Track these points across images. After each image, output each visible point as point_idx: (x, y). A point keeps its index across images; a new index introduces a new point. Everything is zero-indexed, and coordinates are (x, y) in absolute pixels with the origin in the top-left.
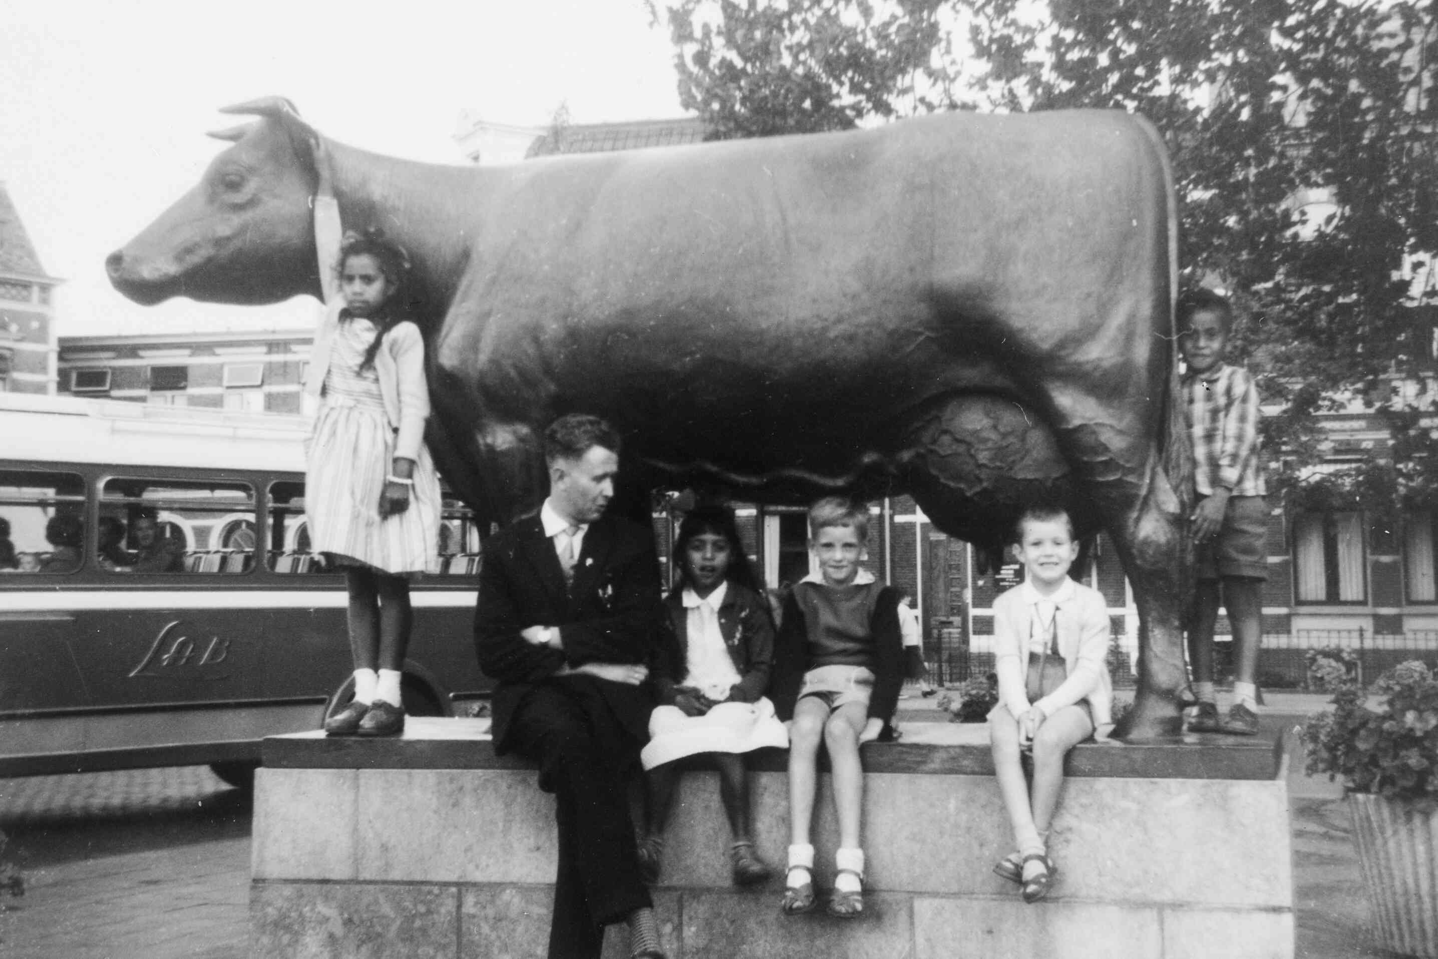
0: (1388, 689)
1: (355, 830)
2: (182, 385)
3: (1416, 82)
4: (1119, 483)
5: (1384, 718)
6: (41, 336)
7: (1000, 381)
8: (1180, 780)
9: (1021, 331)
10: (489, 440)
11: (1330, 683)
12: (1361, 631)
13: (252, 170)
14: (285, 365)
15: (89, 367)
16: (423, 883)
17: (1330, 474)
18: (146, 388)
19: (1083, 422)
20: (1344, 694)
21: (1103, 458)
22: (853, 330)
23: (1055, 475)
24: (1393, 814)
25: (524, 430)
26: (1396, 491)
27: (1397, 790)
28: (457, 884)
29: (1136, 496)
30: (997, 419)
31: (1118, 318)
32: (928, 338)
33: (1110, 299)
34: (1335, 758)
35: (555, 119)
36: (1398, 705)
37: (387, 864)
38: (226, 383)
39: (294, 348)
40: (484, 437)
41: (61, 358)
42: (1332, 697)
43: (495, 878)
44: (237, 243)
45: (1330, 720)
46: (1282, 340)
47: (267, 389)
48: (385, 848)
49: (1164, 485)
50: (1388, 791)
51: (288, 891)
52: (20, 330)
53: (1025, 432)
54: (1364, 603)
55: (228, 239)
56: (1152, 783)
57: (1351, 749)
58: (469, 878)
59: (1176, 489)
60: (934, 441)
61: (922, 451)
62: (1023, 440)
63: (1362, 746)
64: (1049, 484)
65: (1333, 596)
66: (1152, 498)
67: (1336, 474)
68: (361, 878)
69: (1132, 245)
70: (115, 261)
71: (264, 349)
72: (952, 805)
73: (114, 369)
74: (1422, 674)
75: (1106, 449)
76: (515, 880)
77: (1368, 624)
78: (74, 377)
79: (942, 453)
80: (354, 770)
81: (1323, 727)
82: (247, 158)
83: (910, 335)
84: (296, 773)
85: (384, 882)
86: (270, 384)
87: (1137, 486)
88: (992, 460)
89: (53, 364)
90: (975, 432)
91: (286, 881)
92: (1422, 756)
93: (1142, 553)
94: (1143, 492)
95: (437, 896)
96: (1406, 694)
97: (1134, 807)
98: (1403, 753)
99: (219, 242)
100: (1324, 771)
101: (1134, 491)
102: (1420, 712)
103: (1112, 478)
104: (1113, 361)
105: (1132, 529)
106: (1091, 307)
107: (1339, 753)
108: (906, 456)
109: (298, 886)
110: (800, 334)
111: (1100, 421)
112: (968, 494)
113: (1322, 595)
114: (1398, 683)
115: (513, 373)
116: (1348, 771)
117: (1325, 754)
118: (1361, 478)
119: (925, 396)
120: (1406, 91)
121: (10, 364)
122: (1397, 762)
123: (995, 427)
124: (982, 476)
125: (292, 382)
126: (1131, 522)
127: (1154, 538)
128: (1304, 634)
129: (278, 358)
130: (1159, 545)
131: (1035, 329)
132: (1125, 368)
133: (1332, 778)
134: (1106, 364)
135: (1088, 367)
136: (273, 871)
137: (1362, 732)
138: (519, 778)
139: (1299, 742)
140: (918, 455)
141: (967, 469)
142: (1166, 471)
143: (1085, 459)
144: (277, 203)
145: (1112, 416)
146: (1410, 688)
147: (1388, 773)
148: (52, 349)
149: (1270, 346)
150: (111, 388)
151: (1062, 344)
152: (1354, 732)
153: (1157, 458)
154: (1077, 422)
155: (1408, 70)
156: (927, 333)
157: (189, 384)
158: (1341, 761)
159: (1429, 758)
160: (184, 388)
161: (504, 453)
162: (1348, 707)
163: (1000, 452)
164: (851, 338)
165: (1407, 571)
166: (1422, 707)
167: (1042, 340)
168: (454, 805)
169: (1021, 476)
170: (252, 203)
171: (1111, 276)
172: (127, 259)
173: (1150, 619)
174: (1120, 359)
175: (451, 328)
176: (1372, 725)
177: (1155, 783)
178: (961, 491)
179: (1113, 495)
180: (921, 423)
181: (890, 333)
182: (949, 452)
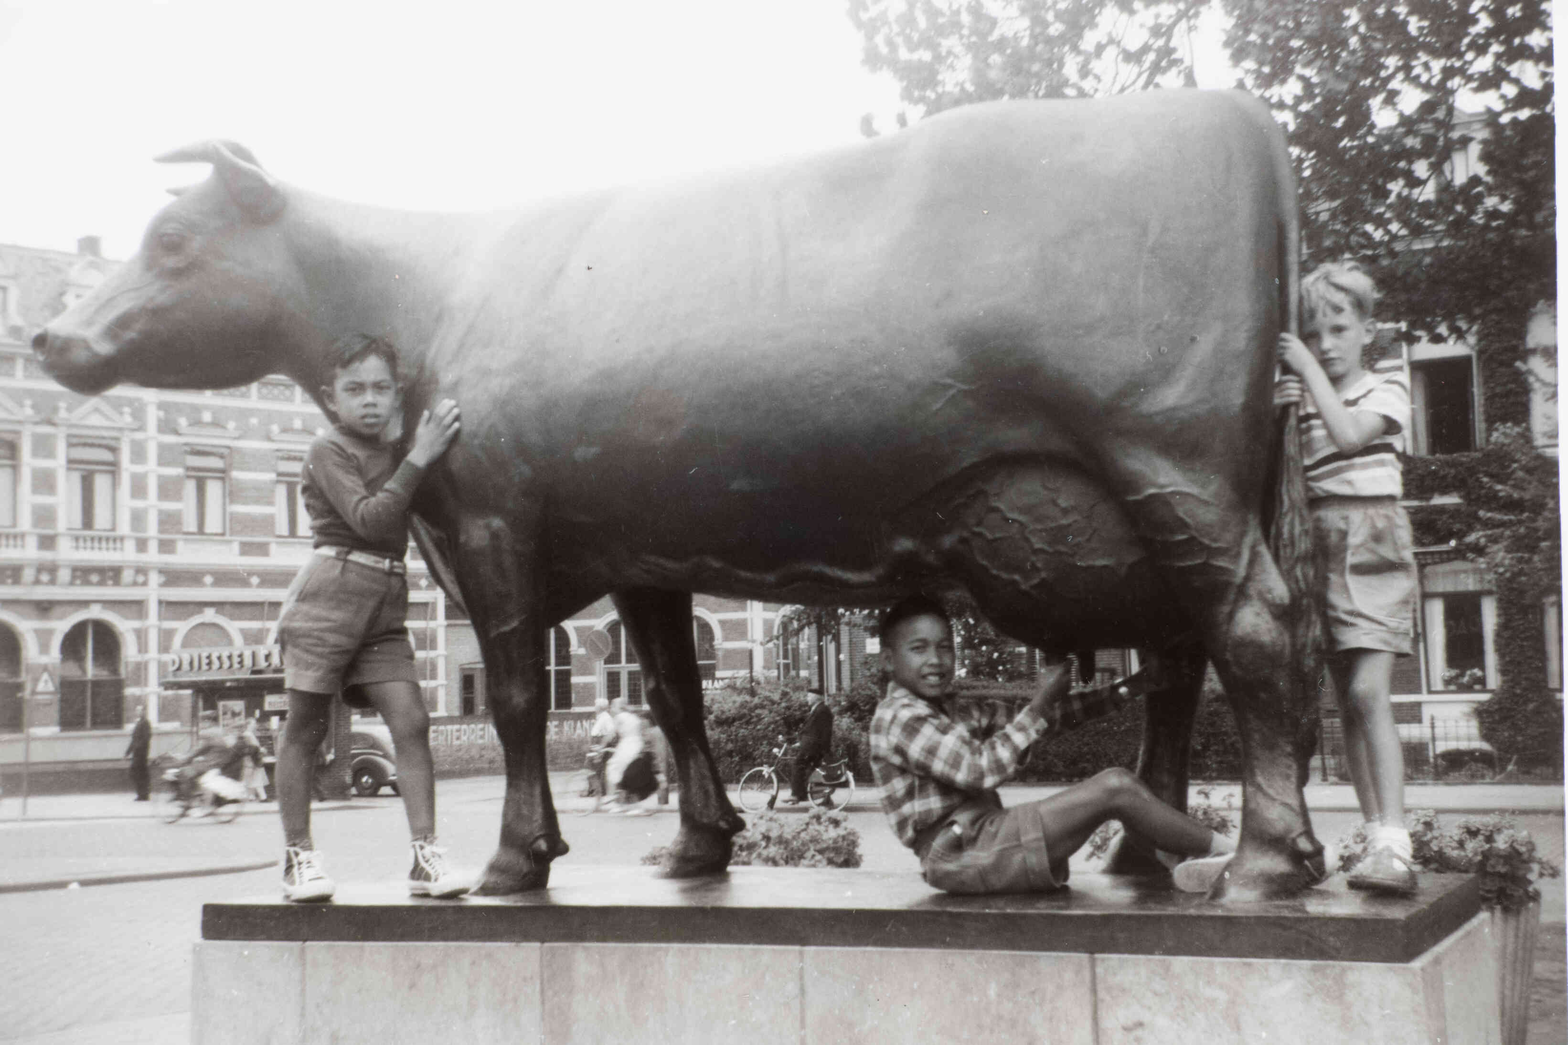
1: (302, 1016)
4: (1203, 569)
8: (1282, 961)
9: (1072, 376)
13: (193, 228)
19: (1157, 491)
21: (1181, 537)
23: (1131, 560)
29: (1229, 584)
30: (1056, 491)
32: (961, 392)
48: (334, 1037)
49: (1268, 569)
53: (1089, 507)
56: (1245, 964)
59: (1287, 574)
60: (980, 522)
61: (965, 534)
62: (1089, 516)
64: (1123, 571)
66: (1250, 583)
70: (40, 342)
72: (992, 991)
75: (1185, 525)
79: (988, 535)
80: (300, 943)
82: (187, 215)
83: (936, 388)
84: (237, 946)
87: (1230, 571)
88: (1049, 543)
90: (1028, 510)
93: (1238, 659)
94: (1239, 578)
97: (1222, 996)
101: (1225, 578)
103: (1193, 562)
104: (1194, 410)
105: (1221, 627)
106: (1162, 342)
108: (948, 541)
111: (1178, 489)
112: (1024, 587)
119: (963, 465)
123: (1052, 502)
124: (1040, 565)
126: (1220, 620)
127: (1256, 636)
130: (1261, 647)
131: (1090, 375)
132: (1211, 418)
134: (1184, 415)
135: (1159, 420)
140: (963, 541)
141: (1021, 555)
142: (1274, 551)
143: (1160, 538)
145: (1194, 482)
153: (1260, 534)
154: (1149, 491)
156: (960, 385)
161: (476, 553)
163: (1060, 532)
169: (1086, 563)
170: (194, 266)
172: (51, 341)
173: (1254, 744)
177: (1249, 965)
178: (1014, 582)
179: (1196, 584)
180: (962, 500)
181: (910, 387)
182: (998, 535)
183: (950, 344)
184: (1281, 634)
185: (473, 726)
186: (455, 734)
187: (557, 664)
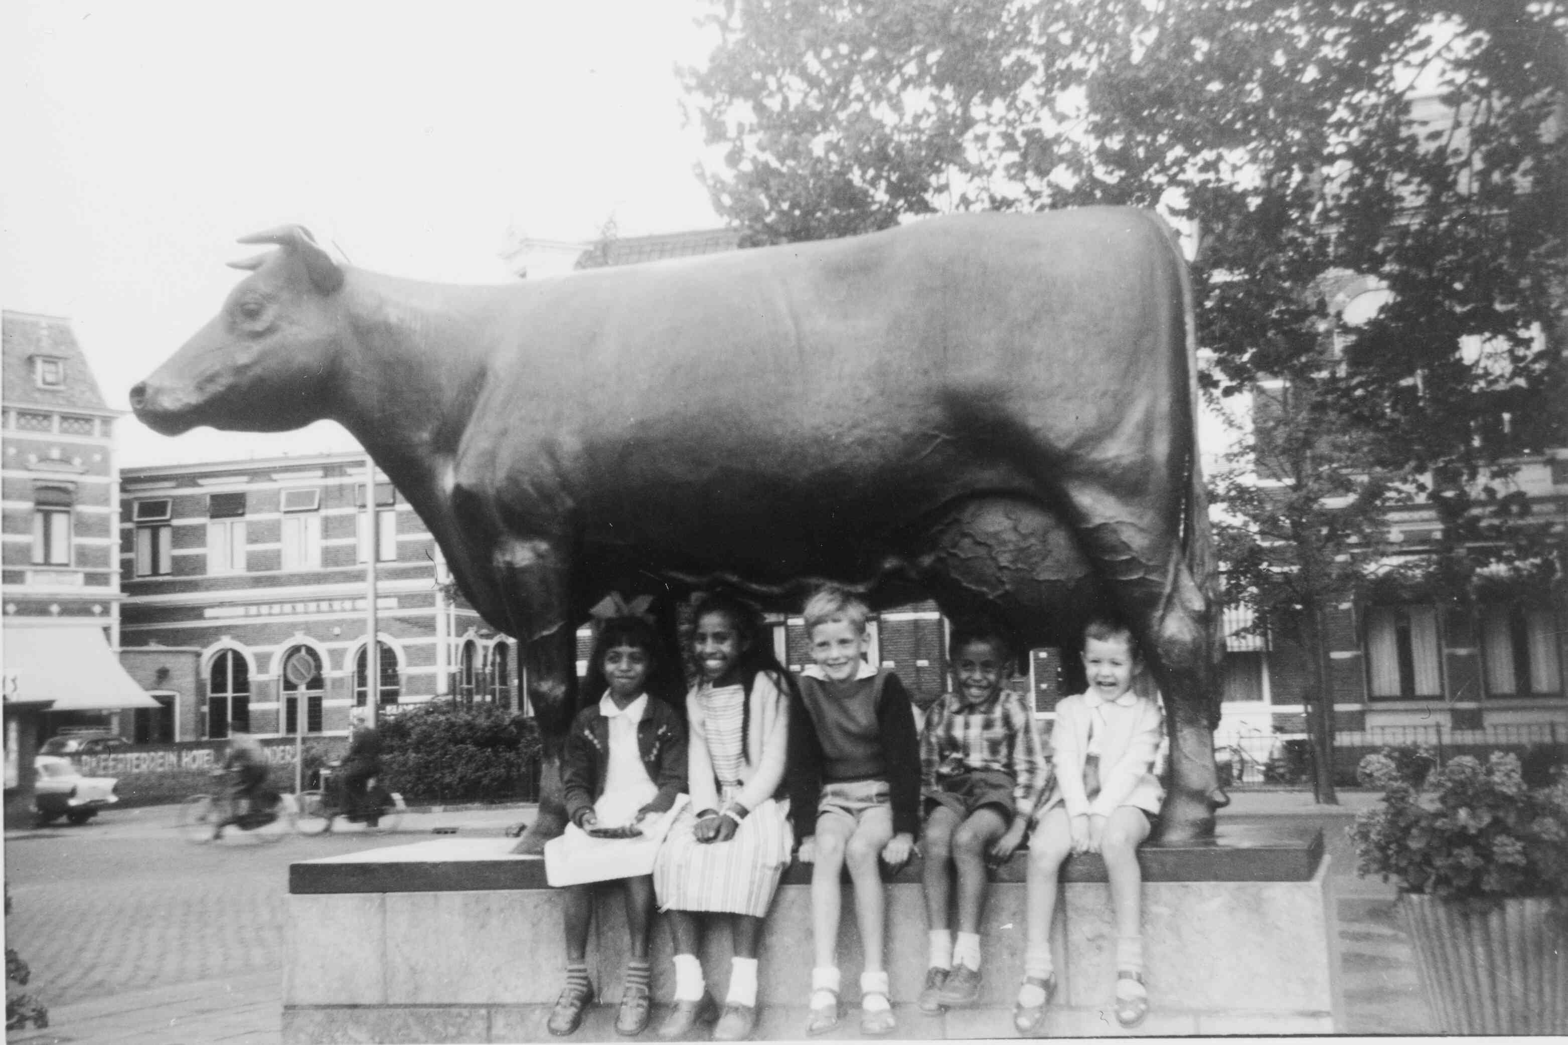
0: (1438, 786)
1: (384, 955)
2: (240, 512)
3: (1467, 163)
4: (1142, 582)
5: (1437, 815)
6: (103, 469)
7: (1018, 482)
8: (1213, 883)
9: (1037, 430)
10: (508, 558)
11: (1379, 779)
12: (1438, 727)
13: (270, 298)
14: (341, 488)
15: (151, 498)
16: (451, 1005)
17: (1400, 566)
18: (205, 516)
19: (1103, 521)
20: (1395, 792)
21: (1124, 557)
22: (867, 435)
23: (1079, 575)
24: (1449, 915)
25: (543, 546)
26: (1470, 582)
27: (1453, 890)
28: (488, 1006)
29: (1160, 595)
30: (1018, 521)
31: (1136, 415)
32: (945, 441)
33: (1128, 394)
34: (1387, 858)
35: (604, 233)
36: (1451, 802)
37: (416, 988)
38: (283, 508)
39: (350, 470)
40: (503, 555)
41: (123, 490)
42: (1383, 795)
43: (525, 999)
44: (258, 370)
45: (1381, 818)
46: (1344, 431)
47: (323, 512)
48: (413, 970)
49: (1187, 583)
50: (1443, 892)
51: (319, 1016)
52: (83, 464)
53: (1046, 533)
54: (1441, 698)
55: (247, 367)
57: (1403, 849)
58: (497, 1000)
59: (1200, 588)
60: (955, 545)
61: (943, 555)
62: (1044, 542)
63: (1414, 845)
64: (1072, 584)
65: (1408, 691)
66: (1175, 595)
67: (1405, 566)
68: (391, 1002)
69: (1146, 342)
70: (138, 392)
71: (320, 473)
73: (174, 498)
74: (1473, 769)
75: (1127, 547)
76: (544, 1000)
77: (1445, 720)
78: (136, 507)
79: (962, 555)
80: (380, 894)
81: (1374, 825)
82: (264, 287)
83: (927, 438)
84: (323, 898)
85: (415, 1006)
86: (327, 507)
87: (1161, 585)
88: (1014, 562)
89: (116, 496)
90: (996, 535)
91: (318, 1007)
92: (1477, 854)
93: (1167, 653)
94: (1168, 590)
95: (467, 1018)
96: (1459, 790)
98: (1456, 851)
99: (240, 370)
100: (1377, 872)
101: (1156, 590)
102: (1472, 808)
103: (1135, 577)
104: (1133, 459)
105: (1156, 628)
106: (1107, 405)
107: (1390, 852)
108: (927, 560)
109: (329, 1011)
110: (816, 441)
111: (1119, 519)
112: (991, 597)
113: (1396, 690)
114: (1450, 780)
115: (531, 490)
116: (1400, 871)
117: (1377, 854)
118: (1431, 569)
119: (944, 499)
120: (1457, 173)
121: (74, 497)
122: (1451, 861)
123: (1015, 529)
124: (1005, 579)
125: (348, 505)
126: (1155, 622)
127: (1180, 636)
128: (1378, 731)
129: (333, 481)
130: (1184, 644)
131: (1051, 428)
132: (1146, 465)
133: (1386, 879)
134: (1125, 461)
135: (1107, 465)
136: (303, 997)
137: (1415, 831)
138: (545, 897)
139: (1349, 842)
140: (940, 560)
141: (989, 572)
142: (1191, 569)
143: (1107, 558)
144: (295, 329)
145: (1132, 514)
146: (1462, 784)
147: (1442, 872)
148: (114, 480)
149: (1332, 437)
150: (172, 518)
151: (1081, 443)
152: (1406, 830)
153: (1180, 555)
154: (1097, 521)
155: (1456, 152)
156: (945, 436)
157: (247, 510)
158: (1393, 861)
159: (1483, 856)
160: (242, 514)
161: (525, 570)
162: (1400, 805)
163: (1021, 553)
164: (866, 443)
165: (1485, 663)
166: (1475, 803)
167: (1058, 438)
168: (482, 927)
169: (1043, 577)
170: (270, 330)
171: (1127, 371)
172: (150, 392)
173: (1177, 719)
174: (1139, 457)
175: (468, 448)
176: (1423, 823)
177: (1187, 887)
178: (983, 594)
179: (1136, 594)
180: (940, 527)
181: (906, 437)
182: (970, 555)
183: (937, 403)
184: (1198, 632)
185: (152, 754)
186: (135, 762)
187: (235, 691)
